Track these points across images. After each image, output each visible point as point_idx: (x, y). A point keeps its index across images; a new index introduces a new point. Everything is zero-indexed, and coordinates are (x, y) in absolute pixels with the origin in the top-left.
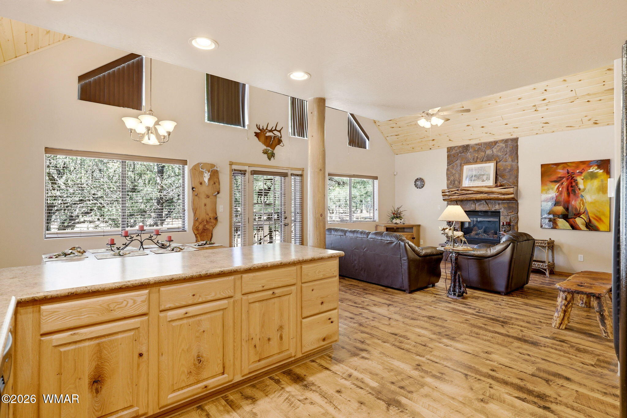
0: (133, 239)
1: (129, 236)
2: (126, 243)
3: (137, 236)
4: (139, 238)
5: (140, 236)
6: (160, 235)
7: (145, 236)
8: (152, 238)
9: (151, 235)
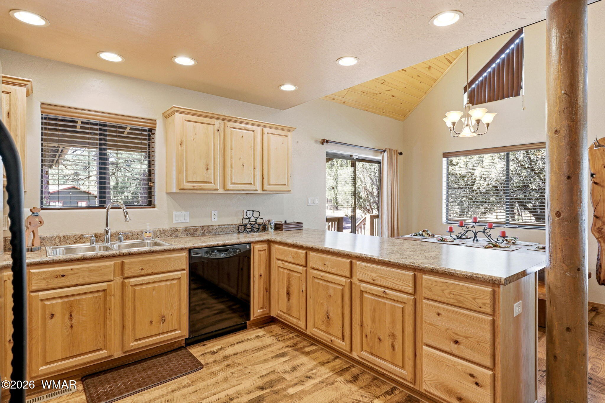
0: (468, 230)
1: (464, 226)
2: (461, 233)
3: (472, 227)
4: (473, 229)
5: (475, 228)
6: (494, 228)
7: (479, 228)
8: (486, 231)
9: (485, 228)
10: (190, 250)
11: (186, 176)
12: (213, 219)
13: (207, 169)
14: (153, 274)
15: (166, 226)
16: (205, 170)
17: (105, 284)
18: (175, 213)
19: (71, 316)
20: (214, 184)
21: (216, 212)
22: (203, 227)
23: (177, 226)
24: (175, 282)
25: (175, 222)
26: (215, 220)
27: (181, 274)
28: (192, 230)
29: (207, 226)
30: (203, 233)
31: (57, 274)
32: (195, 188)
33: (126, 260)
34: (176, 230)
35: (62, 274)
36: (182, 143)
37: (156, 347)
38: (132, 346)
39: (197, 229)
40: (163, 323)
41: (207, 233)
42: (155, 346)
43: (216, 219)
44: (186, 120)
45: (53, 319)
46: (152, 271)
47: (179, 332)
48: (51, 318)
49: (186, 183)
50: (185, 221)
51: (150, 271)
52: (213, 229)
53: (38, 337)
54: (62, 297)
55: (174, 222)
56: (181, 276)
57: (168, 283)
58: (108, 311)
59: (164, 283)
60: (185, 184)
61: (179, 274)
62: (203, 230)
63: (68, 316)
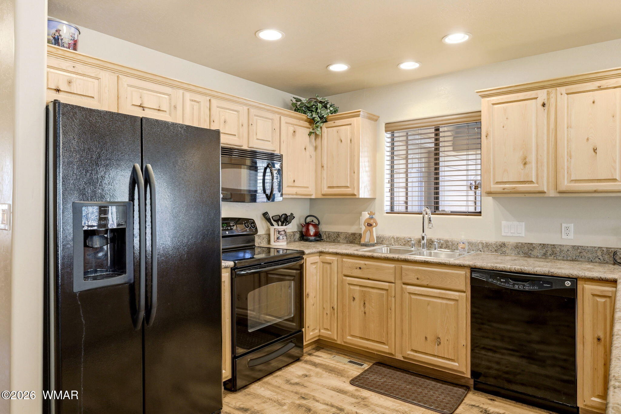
10: (473, 269)
11: (494, 176)
12: (564, 236)
13: (525, 164)
14: (427, 287)
15: (492, 238)
16: (521, 166)
17: (387, 284)
18: (504, 223)
19: (364, 303)
20: (537, 183)
21: (572, 226)
22: (543, 246)
23: (505, 240)
24: (452, 303)
25: (505, 234)
26: (569, 237)
27: (459, 295)
28: (526, 248)
29: (551, 245)
30: (545, 254)
31: (357, 266)
32: (506, 190)
33: (405, 266)
34: (503, 245)
35: (359, 266)
36: (488, 134)
37: (433, 369)
38: (409, 355)
39: (534, 248)
40: (438, 345)
41: (550, 255)
42: (432, 367)
43: (571, 236)
44: (494, 104)
45: (354, 301)
46: (427, 283)
47: (456, 364)
48: (353, 301)
49: (494, 184)
50: (518, 235)
51: (425, 283)
52: (561, 251)
53: (346, 313)
54: (360, 286)
55: (503, 234)
56: (459, 297)
57: (445, 302)
58: (389, 310)
59: (439, 301)
60: (492, 186)
61: (457, 295)
62: (544, 250)
63: (362, 303)
